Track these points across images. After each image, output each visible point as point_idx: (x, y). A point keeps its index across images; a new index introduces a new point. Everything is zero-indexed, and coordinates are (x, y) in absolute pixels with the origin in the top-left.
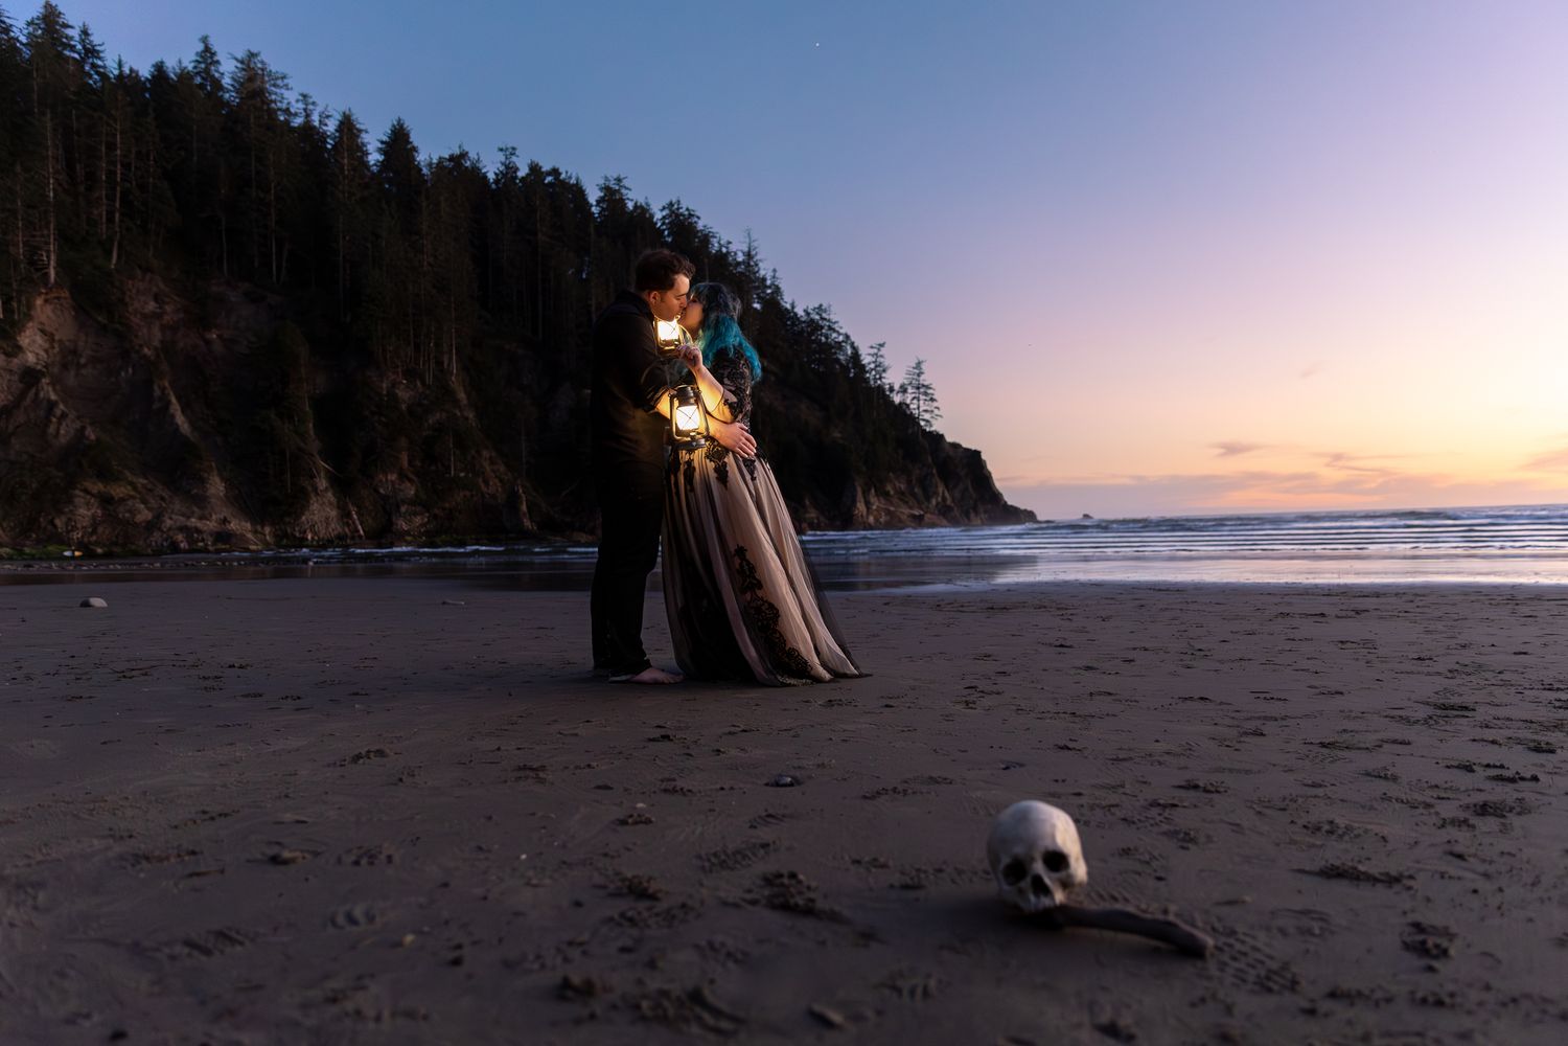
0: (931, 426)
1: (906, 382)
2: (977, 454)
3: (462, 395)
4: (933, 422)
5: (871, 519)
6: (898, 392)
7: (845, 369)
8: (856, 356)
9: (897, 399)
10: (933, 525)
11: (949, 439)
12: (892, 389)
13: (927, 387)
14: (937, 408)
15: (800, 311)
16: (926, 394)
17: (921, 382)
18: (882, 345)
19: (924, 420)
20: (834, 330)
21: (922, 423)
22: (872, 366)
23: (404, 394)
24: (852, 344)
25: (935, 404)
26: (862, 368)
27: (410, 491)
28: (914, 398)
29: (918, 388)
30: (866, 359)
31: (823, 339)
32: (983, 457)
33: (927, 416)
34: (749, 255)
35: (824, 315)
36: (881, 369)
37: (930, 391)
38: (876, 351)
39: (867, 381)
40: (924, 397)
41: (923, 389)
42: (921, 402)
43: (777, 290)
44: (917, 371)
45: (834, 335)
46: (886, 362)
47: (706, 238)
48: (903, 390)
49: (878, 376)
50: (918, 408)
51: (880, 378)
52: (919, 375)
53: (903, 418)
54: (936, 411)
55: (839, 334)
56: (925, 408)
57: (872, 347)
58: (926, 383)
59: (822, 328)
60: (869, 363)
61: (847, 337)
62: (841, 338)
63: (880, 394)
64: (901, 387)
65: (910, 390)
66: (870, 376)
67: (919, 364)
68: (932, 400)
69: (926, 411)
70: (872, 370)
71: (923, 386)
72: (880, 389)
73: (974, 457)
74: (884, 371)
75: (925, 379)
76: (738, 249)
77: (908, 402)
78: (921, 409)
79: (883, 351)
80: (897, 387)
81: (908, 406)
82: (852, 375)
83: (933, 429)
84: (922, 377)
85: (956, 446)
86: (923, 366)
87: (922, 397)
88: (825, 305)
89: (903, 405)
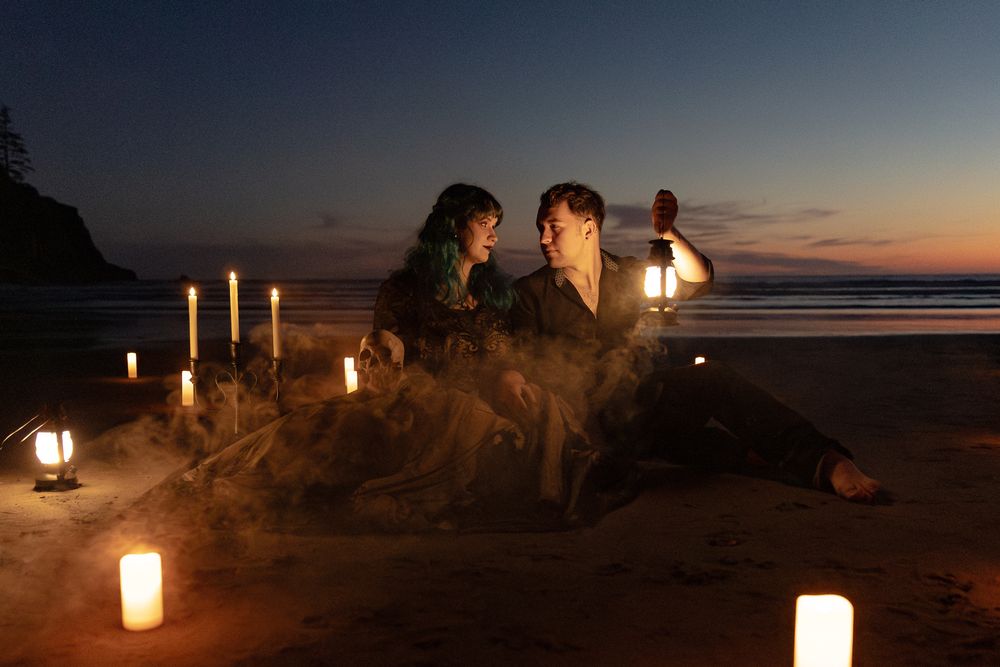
0: (22, 179)
2: (72, 210)
4: (24, 174)
13: (17, 137)
14: (28, 160)
16: (15, 144)
17: (8, 130)
19: (13, 171)
21: (11, 174)
25: (26, 156)
29: (5, 136)
33: (16, 167)
37: (18, 141)
40: (13, 148)
41: (11, 139)
42: (10, 153)
50: (6, 156)
52: (4, 123)
54: (26, 164)
56: (14, 159)
58: (14, 132)
67: (5, 111)
68: (22, 151)
69: (15, 162)
71: (11, 135)
73: (71, 213)
75: (13, 128)
78: (10, 159)
83: (25, 181)
84: (9, 125)
85: (49, 201)
86: (10, 114)
87: (10, 147)
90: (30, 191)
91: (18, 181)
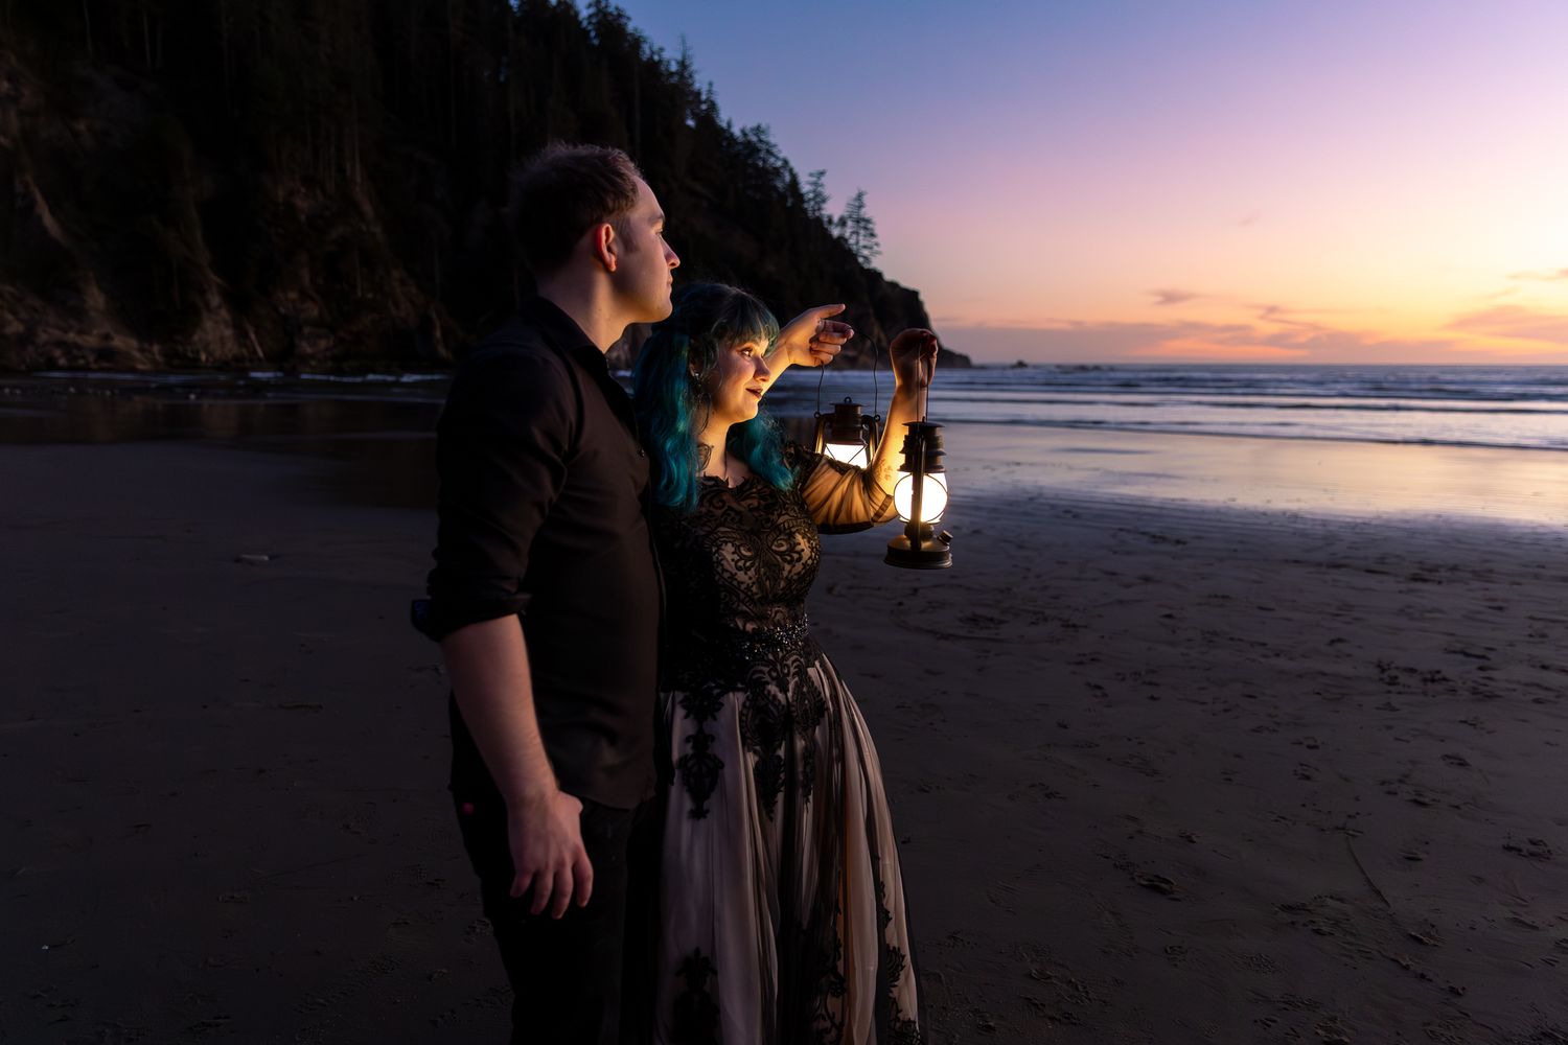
0: (870, 263)
1: (846, 214)
2: (914, 295)
3: (367, 209)
4: (872, 258)
6: (837, 225)
7: (783, 197)
8: (794, 183)
9: (836, 232)
10: (865, 367)
11: (888, 276)
12: (830, 221)
13: (868, 221)
14: (877, 244)
15: (736, 131)
16: (866, 228)
17: (862, 215)
18: (822, 173)
19: (862, 256)
20: (772, 154)
21: (861, 260)
22: (811, 195)
23: (302, 203)
24: (791, 171)
25: (875, 240)
26: (799, 197)
27: (313, 311)
28: (853, 233)
29: (858, 222)
30: (805, 188)
31: (761, 163)
32: (922, 297)
33: (866, 252)
34: (683, 65)
35: (763, 137)
36: (820, 199)
37: (870, 226)
38: (814, 179)
39: (805, 211)
40: (864, 232)
41: (863, 223)
42: (861, 238)
43: (713, 106)
44: (857, 204)
45: (772, 160)
46: (826, 192)
47: (637, 42)
48: (843, 222)
49: (816, 208)
50: (857, 243)
51: (819, 209)
52: (859, 208)
53: (841, 253)
54: (875, 248)
55: (778, 158)
56: (865, 244)
57: (811, 175)
58: (866, 217)
59: (759, 151)
60: (808, 192)
61: (786, 162)
62: (779, 164)
63: (819, 226)
64: (841, 219)
65: (849, 223)
66: (809, 206)
67: (860, 196)
68: (872, 235)
69: (865, 247)
70: (810, 200)
71: (864, 219)
72: (819, 220)
73: (911, 300)
74: (824, 201)
75: (866, 212)
76: (671, 56)
77: (847, 235)
78: (862, 243)
79: (823, 180)
80: (836, 219)
81: (846, 240)
82: (789, 204)
83: (871, 266)
84: (863, 210)
85: (894, 285)
86: (865, 199)
87: (862, 232)
88: (763, 126)
89: (842, 239)
90: (876, 276)
91: (866, 266)
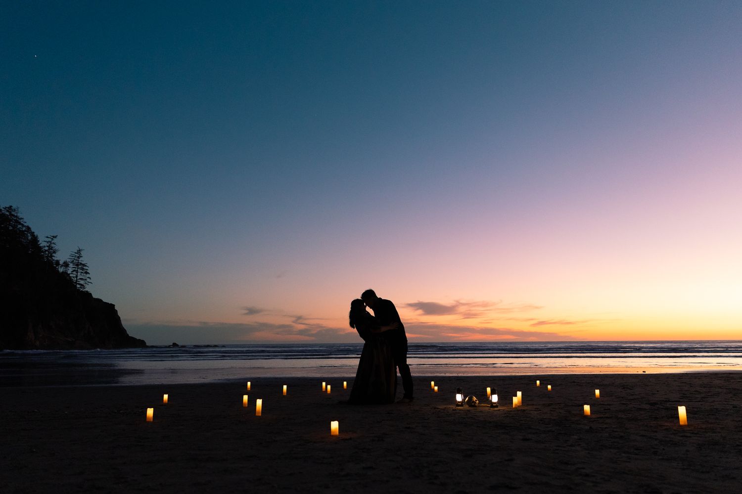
0: (84, 289)
1: (69, 260)
2: (112, 306)
4: (86, 286)
5: (38, 343)
6: (62, 266)
7: (25, 247)
8: (35, 239)
9: (61, 270)
11: (95, 296)
12: (58, 262)
13: (84, 265)
14: (89, 278)
16: (83, 269)
17: (80, 262)
18: (55, 237)
19: (79, 284)
20: (20, 223)
21: (78, 286)
22: (47, 248)
24: (33, 234)
25: (88, 275)
26: (38, 249)
28: (74, 271)
29: (77, 265)
30: (43, 243)
31: (11, 228)
32: (116, 308)
33: (82, 282)
35: (13, 213)
36: (52, 251)
37: (85, 268)
38: (50, 240)
39: (41, 257)
40: (81, 271)
41: (81, 266)
42: (79, 274)
44: (77, 255)
45: (19, 226)
46: (56, 247)
48: (66, 265)
50: (77, 277)
51: (52, 256)
52: (79, 257)
53: (65, 282)
54: (88, 280)
55: (23, 225)
56: (81, 277)
57: (47, 237)
58: (83, 263)
59: (11, 220)
60: (44, 247)
61: (29, 228)
62: (24, 229)
63: (50, 266)
64: (64, 263)
65: (71, 265)
66: (44, 254)
67: (79, 251)
68: (87, 273)
69: (81, 279)
70: (46, 251)
71: (81, 264)
72: (50, 262)
73: (110, 309)
74: (54, 252)
75: (83, 260)
77: (69, 272)
78: (78, 278)
79: (55, 240)
80: (61, 262)
81: (68, 275)
82: (31, 252)
83: (86, 290)
84: (81, 259)
85: (98, 300)
86: (82, 253)
87: (79, 271)
88: (14, 207)
89: (65, 274)
90: (89, 295)
91: (82, 290)
